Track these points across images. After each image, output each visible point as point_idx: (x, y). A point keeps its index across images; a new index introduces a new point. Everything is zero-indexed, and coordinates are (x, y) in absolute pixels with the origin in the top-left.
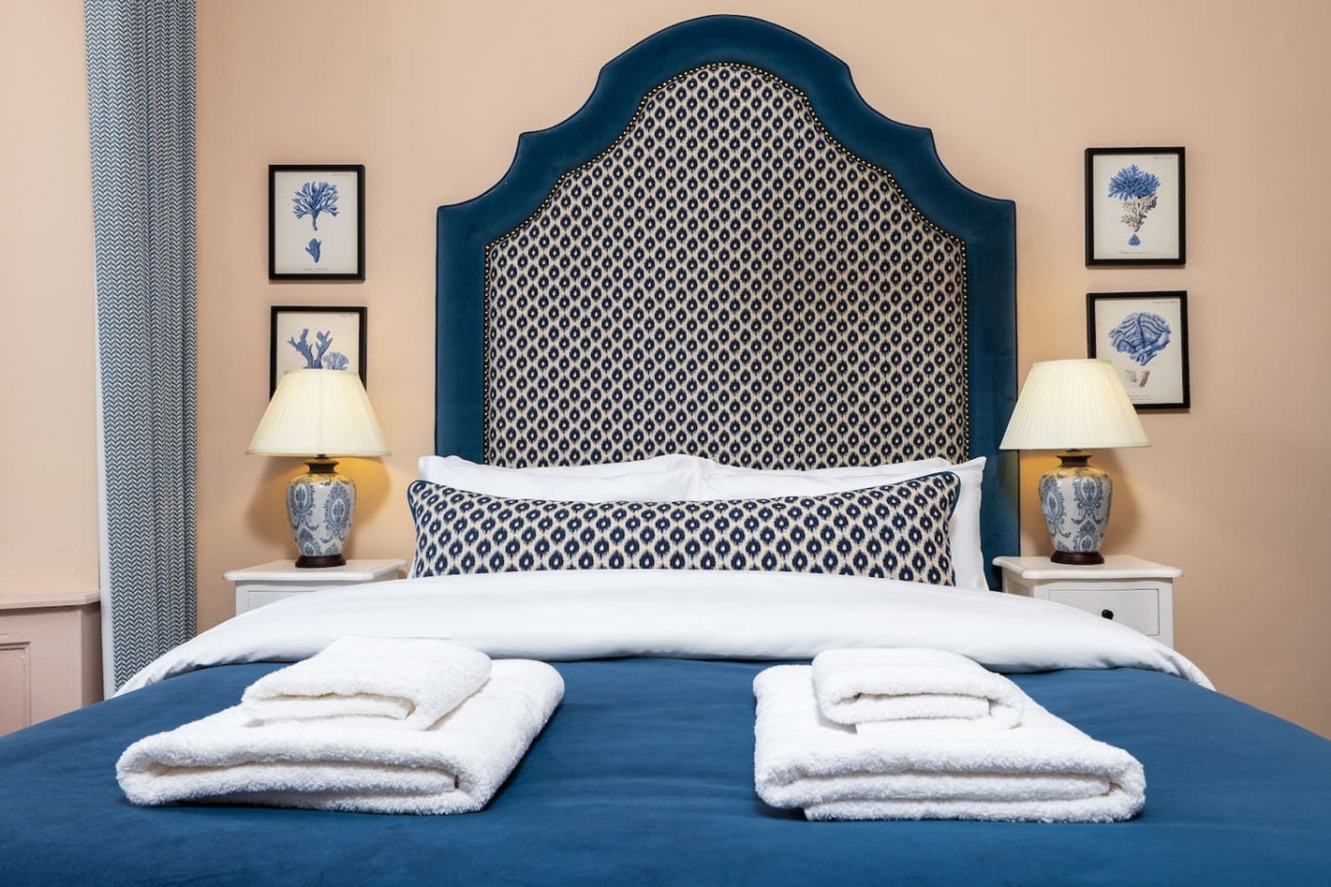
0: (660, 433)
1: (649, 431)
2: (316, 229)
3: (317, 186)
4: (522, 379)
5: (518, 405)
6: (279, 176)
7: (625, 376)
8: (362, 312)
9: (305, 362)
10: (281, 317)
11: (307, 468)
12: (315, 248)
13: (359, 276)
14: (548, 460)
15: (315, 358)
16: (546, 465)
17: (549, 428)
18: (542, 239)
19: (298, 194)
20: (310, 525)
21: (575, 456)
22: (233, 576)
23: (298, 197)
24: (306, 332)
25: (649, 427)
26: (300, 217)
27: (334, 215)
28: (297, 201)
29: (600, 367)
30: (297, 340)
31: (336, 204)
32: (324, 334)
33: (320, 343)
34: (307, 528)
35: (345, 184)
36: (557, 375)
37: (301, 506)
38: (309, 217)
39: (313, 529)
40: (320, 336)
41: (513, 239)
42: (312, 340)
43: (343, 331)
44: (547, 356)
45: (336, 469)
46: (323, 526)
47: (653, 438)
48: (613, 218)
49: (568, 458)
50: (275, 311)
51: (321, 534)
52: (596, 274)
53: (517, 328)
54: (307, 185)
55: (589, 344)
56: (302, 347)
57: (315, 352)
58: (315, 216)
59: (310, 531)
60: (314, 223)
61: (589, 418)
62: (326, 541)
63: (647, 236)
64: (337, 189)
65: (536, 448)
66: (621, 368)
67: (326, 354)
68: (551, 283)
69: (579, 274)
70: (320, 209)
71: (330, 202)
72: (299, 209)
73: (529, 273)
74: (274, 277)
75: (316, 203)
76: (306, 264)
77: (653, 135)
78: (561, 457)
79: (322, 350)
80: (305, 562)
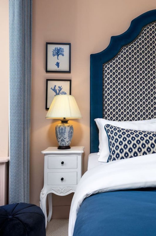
0: (149, 113)
1: (147, 112)
2: (58, 59)
3: (58, 48)
4: (114, 99)
5: (113, 105)
6: (49, 45)
7: (140, 98)
8: (70, 81)
9: (55, 94)
10: (49, 82)
11: (61, 122)
12: (58, 64)
13: (69, 72)
14: (121, 120)
15: (58, 93)
16: (121, 121)
17: (121, 111)
18: (119, 63)
19: (54, 50)
20: (64, 137)
21: (128, 119)
22: (44, 152)
23: (53, 51)
24: (55, 86)
25: (147, 111)
26: (54, 56)
27: (63, 56)
28: (53, 52)
29: (134, 96)
30: (53, 88)
31: (64, 53)
32: (60, 87)
33: (59, 89)
34: (63, 138)
35: (66, 48)
36: (123, 98)
37: (62, 132)
38: (56, 56)
39: (65, 138)
40: (59, 87)
41: (111, 63)
42: (57, 88)
43: (65, 86)
44: (120, 93)
45: (68, 122)
46: (68, 137)
47: (148, 114)
48: (137, 58)
49: (126, 119)
50: (47, 80)
51: (67, 140)
52: (133, 72)
53: (113, 85)
54: (56, 48)
55: (131, 90)
56: (54, 90)
57: (58, 91)
58: (58, 56)
59: (64, 139)
60: (58, 58)
61: (131, 109)
62: (68, 142)
63: (145, 62)
64: (64, 49)
65: (118, 116)
66: (139, 96)
67: (61, 92)
68: (121, 74)
69: (128, 72)
70: (59, 54)
71: (62, 52)
72: (54, 54)
73: (116, 71)
74: (47, 71)
75: (58, 53)
76: (55, 68)
77: (146, 37)
78: (124, 119)
79: (59, 91)
80: (60, 148)
